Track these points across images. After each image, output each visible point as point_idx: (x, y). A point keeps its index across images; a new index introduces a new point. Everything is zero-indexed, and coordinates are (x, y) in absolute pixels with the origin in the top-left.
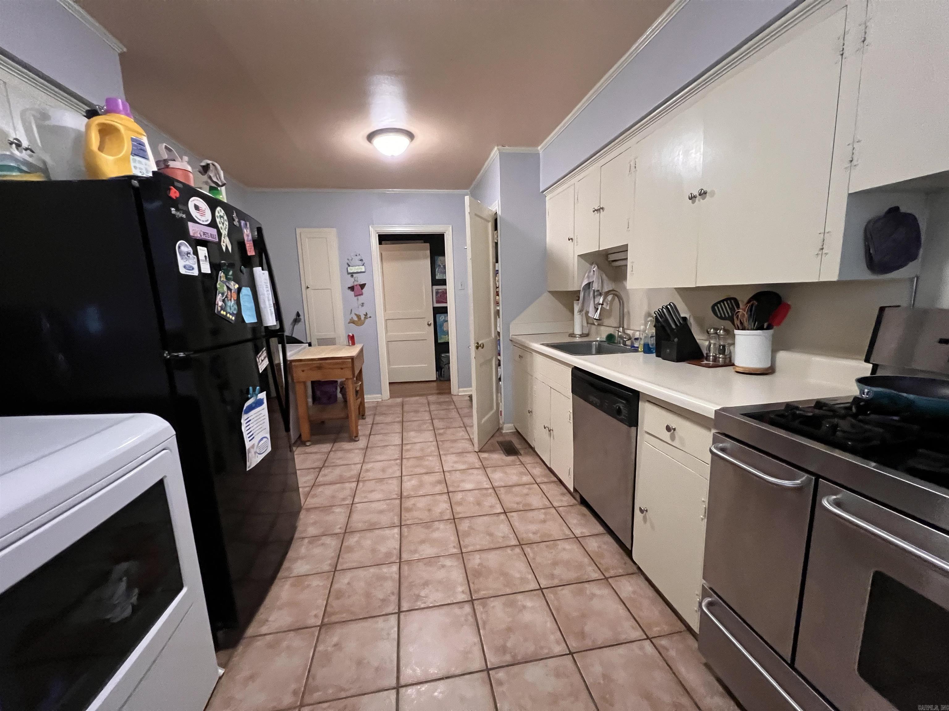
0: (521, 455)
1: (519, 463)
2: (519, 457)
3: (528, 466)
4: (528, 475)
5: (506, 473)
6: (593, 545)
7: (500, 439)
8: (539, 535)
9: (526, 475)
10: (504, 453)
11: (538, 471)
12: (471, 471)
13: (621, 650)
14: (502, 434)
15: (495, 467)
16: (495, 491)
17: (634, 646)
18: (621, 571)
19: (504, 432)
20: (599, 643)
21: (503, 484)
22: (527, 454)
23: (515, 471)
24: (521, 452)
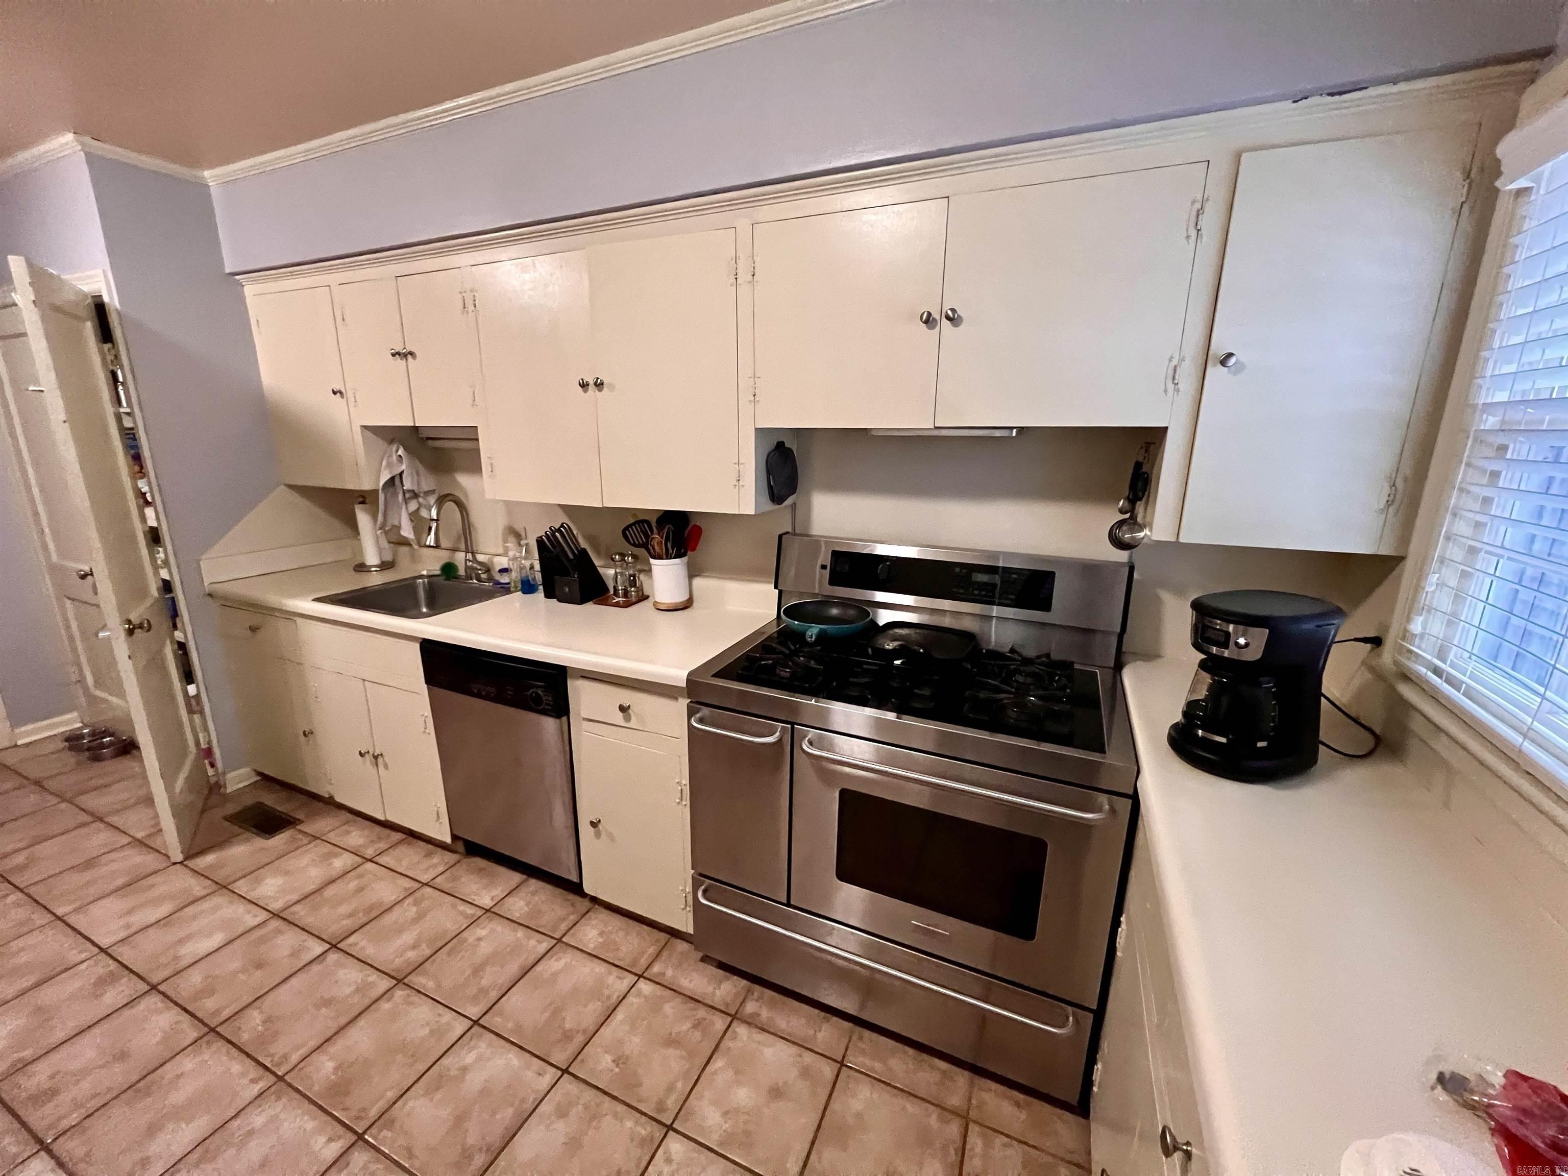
0: (301, 822)
1: (306, 841)
2: (298, 827)
3: (331, 837)
4: (341, 854)
5: (287, 873)
6: (518, 906)
7: (231, 808)
8: (424, 946)
9: (336, 855)
10: (257, 835)
11: (357, 837)
12: (190, 910)
13: (620, 1015)
14: (226, 798)
15: (253, 872)
16: (284, 919)
17: (631, 999)
18: (573, 918)
19: (229, 791)
20: (592, 1029)
21: (295, 897)
22: (313, 815)
23: (305, 861)
24: (298, 817)
